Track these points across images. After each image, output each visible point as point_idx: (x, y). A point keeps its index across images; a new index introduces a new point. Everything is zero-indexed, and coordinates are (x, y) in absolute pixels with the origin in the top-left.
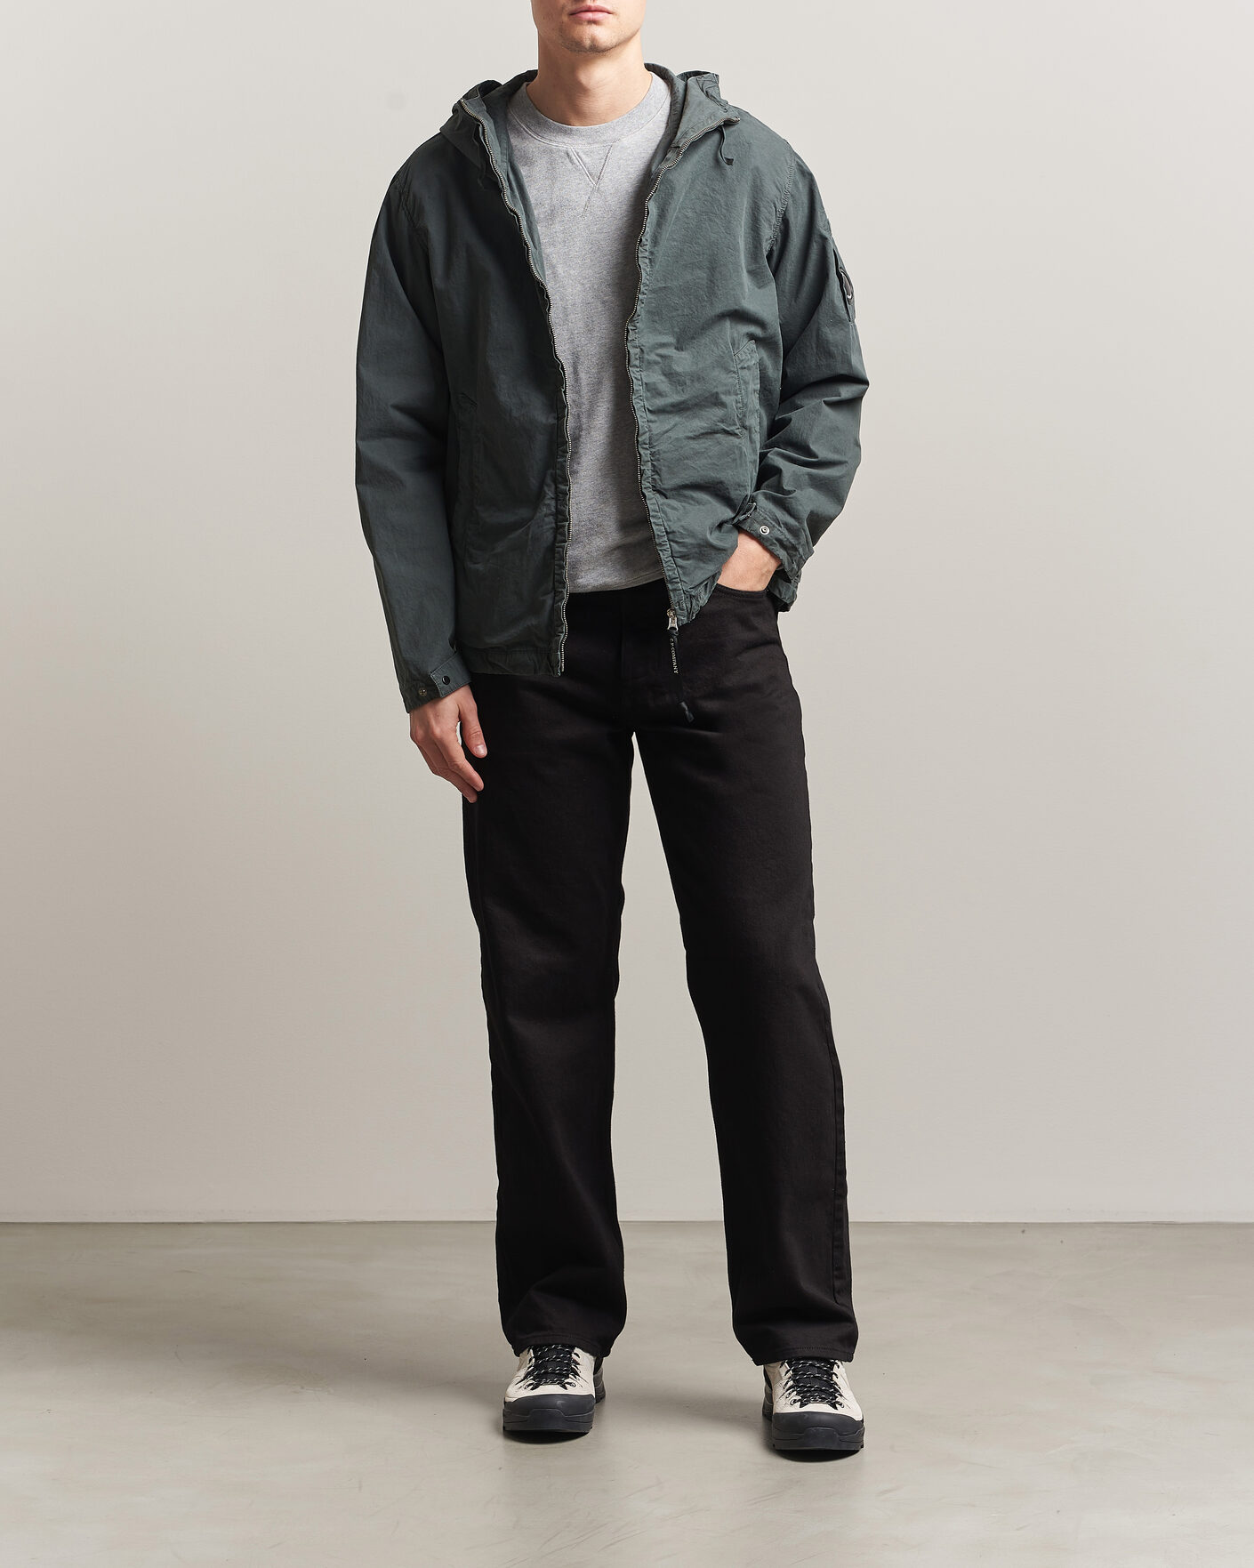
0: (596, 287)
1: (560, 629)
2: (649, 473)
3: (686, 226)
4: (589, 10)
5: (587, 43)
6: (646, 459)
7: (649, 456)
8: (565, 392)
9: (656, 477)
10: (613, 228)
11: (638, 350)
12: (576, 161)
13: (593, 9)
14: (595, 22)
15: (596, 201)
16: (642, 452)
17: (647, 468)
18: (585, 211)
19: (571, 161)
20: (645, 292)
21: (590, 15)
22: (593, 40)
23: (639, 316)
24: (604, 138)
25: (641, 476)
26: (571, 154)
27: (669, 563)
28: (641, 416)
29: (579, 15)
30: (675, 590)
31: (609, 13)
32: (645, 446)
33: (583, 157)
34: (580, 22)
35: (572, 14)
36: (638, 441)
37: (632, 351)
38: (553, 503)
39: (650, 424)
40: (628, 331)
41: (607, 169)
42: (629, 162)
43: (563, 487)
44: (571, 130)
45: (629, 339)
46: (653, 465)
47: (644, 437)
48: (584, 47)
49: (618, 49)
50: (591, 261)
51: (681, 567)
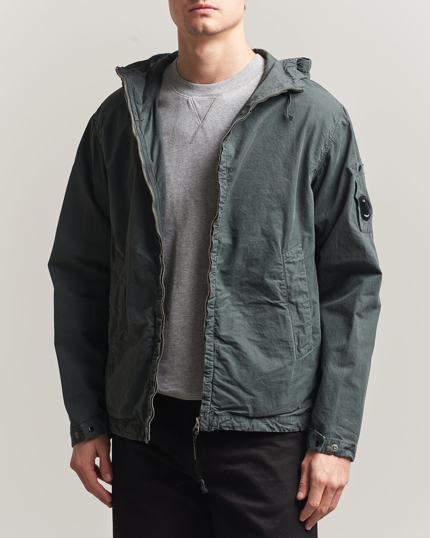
0: (192, 190)
1: (149, 413)
2: (212, 324)
3: (258, 159)
4: (201, 7)
5: (201, 29)
6: (211, 315)
7: (213, 313)
8: (162, 257)
9: (217, 327)
10: (208, 153)
11: (218, 241)
12: (192, 107)
13: (204, 6)
14: (205, 15)
15: (200, 134)
16: (209, 310)
17: (211, 322)
18: (192, 140)
19: (189, 106)
20: (224, 202)
21: (202, 11)
22: (205, 27)
23: (220, 218)
24: (212, 93)
25: (206, 325)
26: (190, 102)
27: (207, 387)
28: (213, 286)
29: (195, 11)
30: (205, 404)
31: (215, 9)
32: (211, 306)
33: (197, 104)
34: (196, 16)
35: (191, 10)
36: (207, 302)
37: (214, 241)
38: (152, 329)
39: (217, 291)
40: (213, 229)
41: (210, 113)
42: (225, 111)
43: (159, 320)
44: (193, 86)
45: (214, 234)
46: (216, 319)
47: (211, 300)
48: (199, 32)
49: (225, 33)
50: (192, 173)
51: (215, 392)
